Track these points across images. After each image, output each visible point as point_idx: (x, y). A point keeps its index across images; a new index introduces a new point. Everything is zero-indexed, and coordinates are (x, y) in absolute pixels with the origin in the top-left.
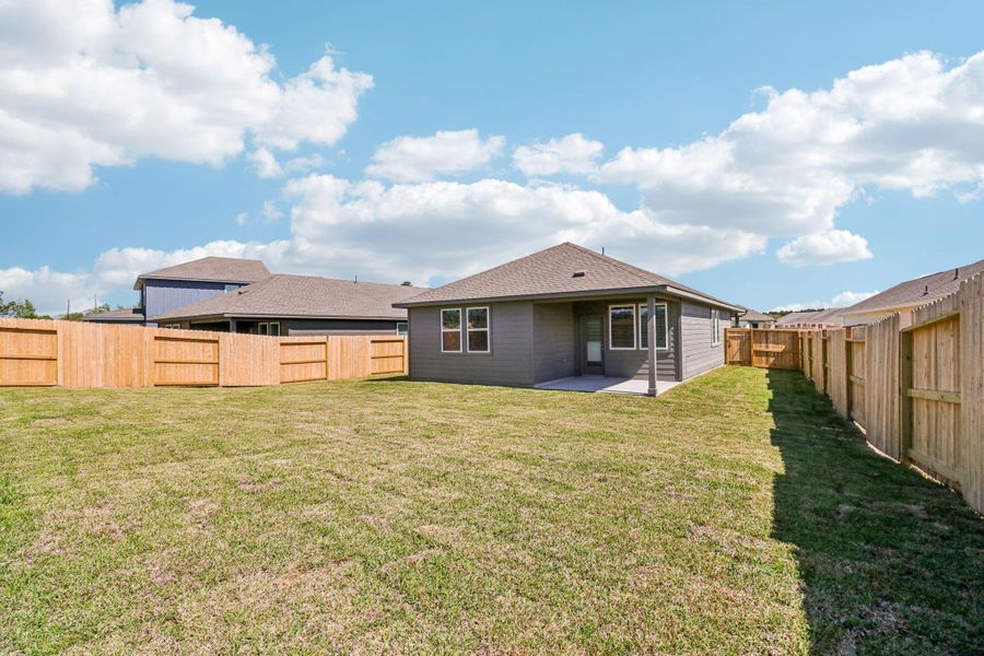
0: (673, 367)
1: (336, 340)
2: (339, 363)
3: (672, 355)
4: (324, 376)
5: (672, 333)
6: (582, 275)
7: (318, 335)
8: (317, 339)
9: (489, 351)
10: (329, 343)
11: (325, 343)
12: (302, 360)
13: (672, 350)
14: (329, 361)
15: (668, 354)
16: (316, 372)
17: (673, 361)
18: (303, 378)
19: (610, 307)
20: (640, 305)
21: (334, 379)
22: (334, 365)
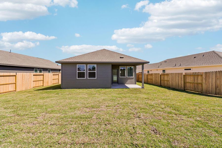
0: (134, 81)
1: (20, 74)
2: (21, 84)
3: (134, 78)
4: (14, 90)
5: (134, 73)
6: (123, 58)
7: (12, 72)
8: (12, 74)
9: (96, 78)
10: (17, 76)
11: (15, 76)
12: (5, 83)
13: (134, 77)
14: (17, 84)
15: (133, 78)
16: (11, 88)
17: (134, 80)
18: (5, 91)
19: (120, 67)
20: (127, 67)
21: (19, 90)
22: (19, 85)
